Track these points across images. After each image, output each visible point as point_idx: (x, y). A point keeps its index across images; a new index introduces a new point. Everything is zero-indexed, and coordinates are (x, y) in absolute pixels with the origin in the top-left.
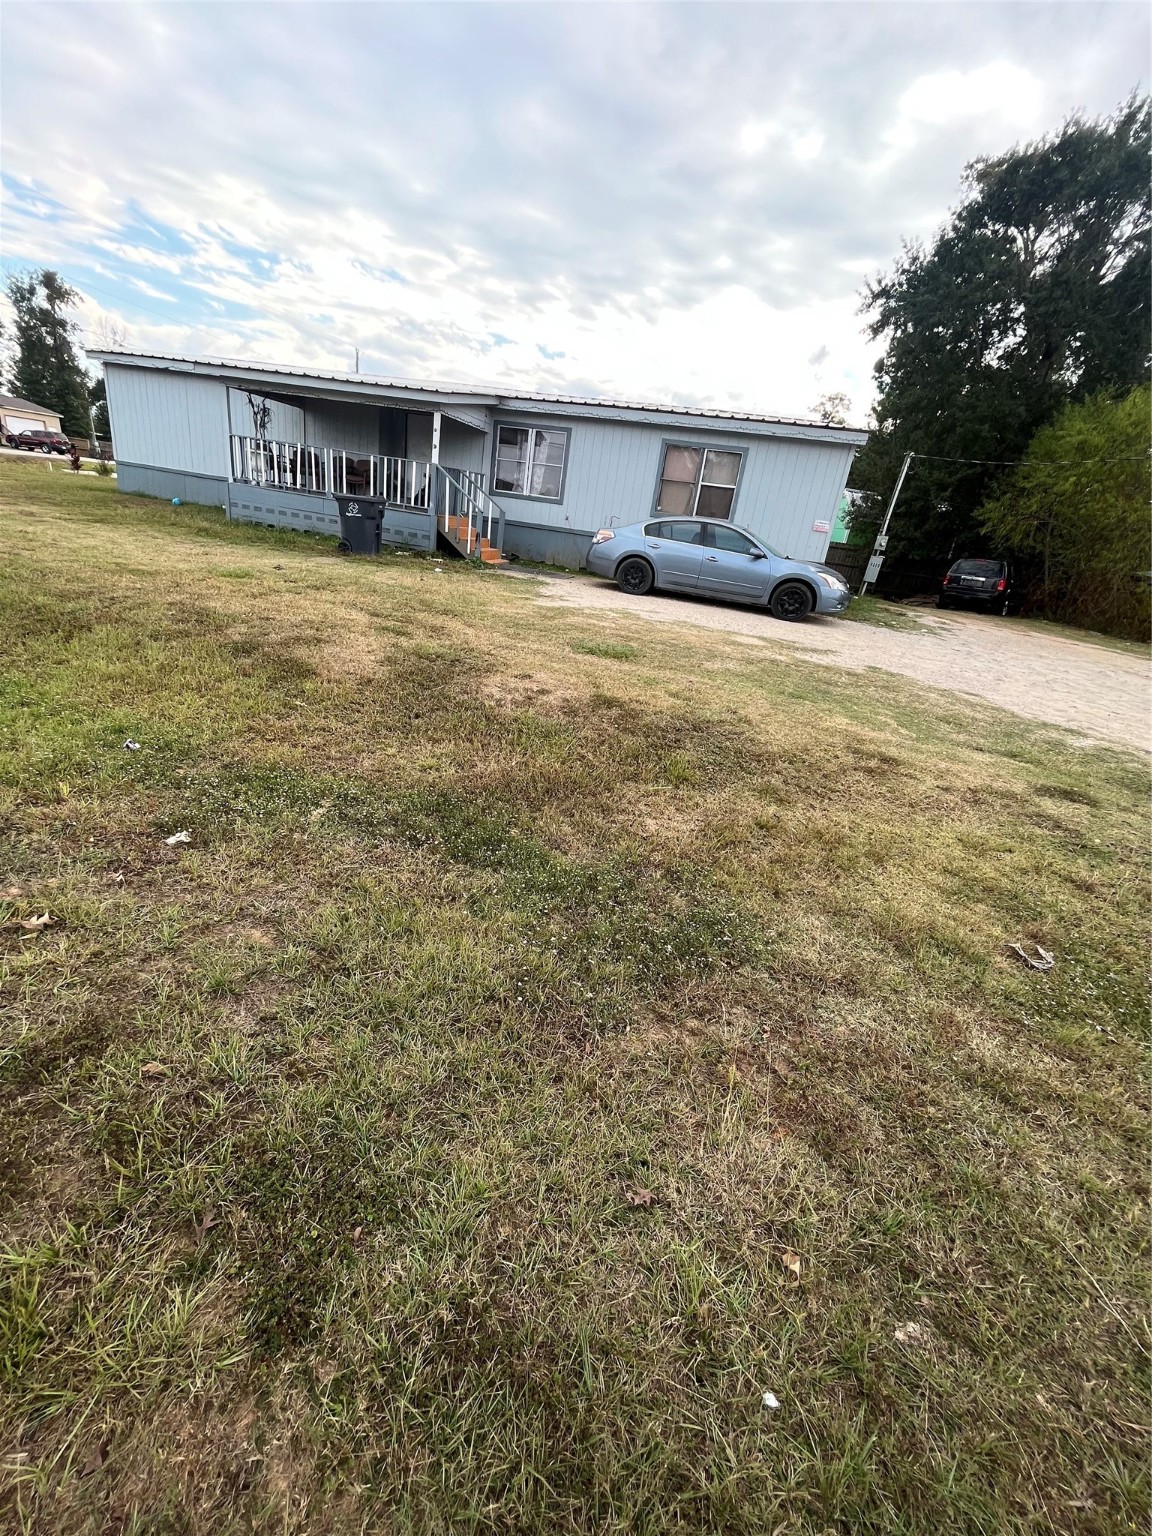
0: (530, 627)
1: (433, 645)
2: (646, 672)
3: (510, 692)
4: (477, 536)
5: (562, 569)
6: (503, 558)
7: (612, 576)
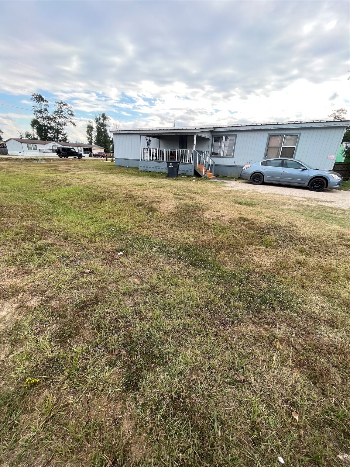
0: (220, 196)
1: (190, 203)
2: (258, 209)
3: (212, 216)
4: (206, 170)
5: (233, 178)
6: (214, 176)
7: (249, 179)
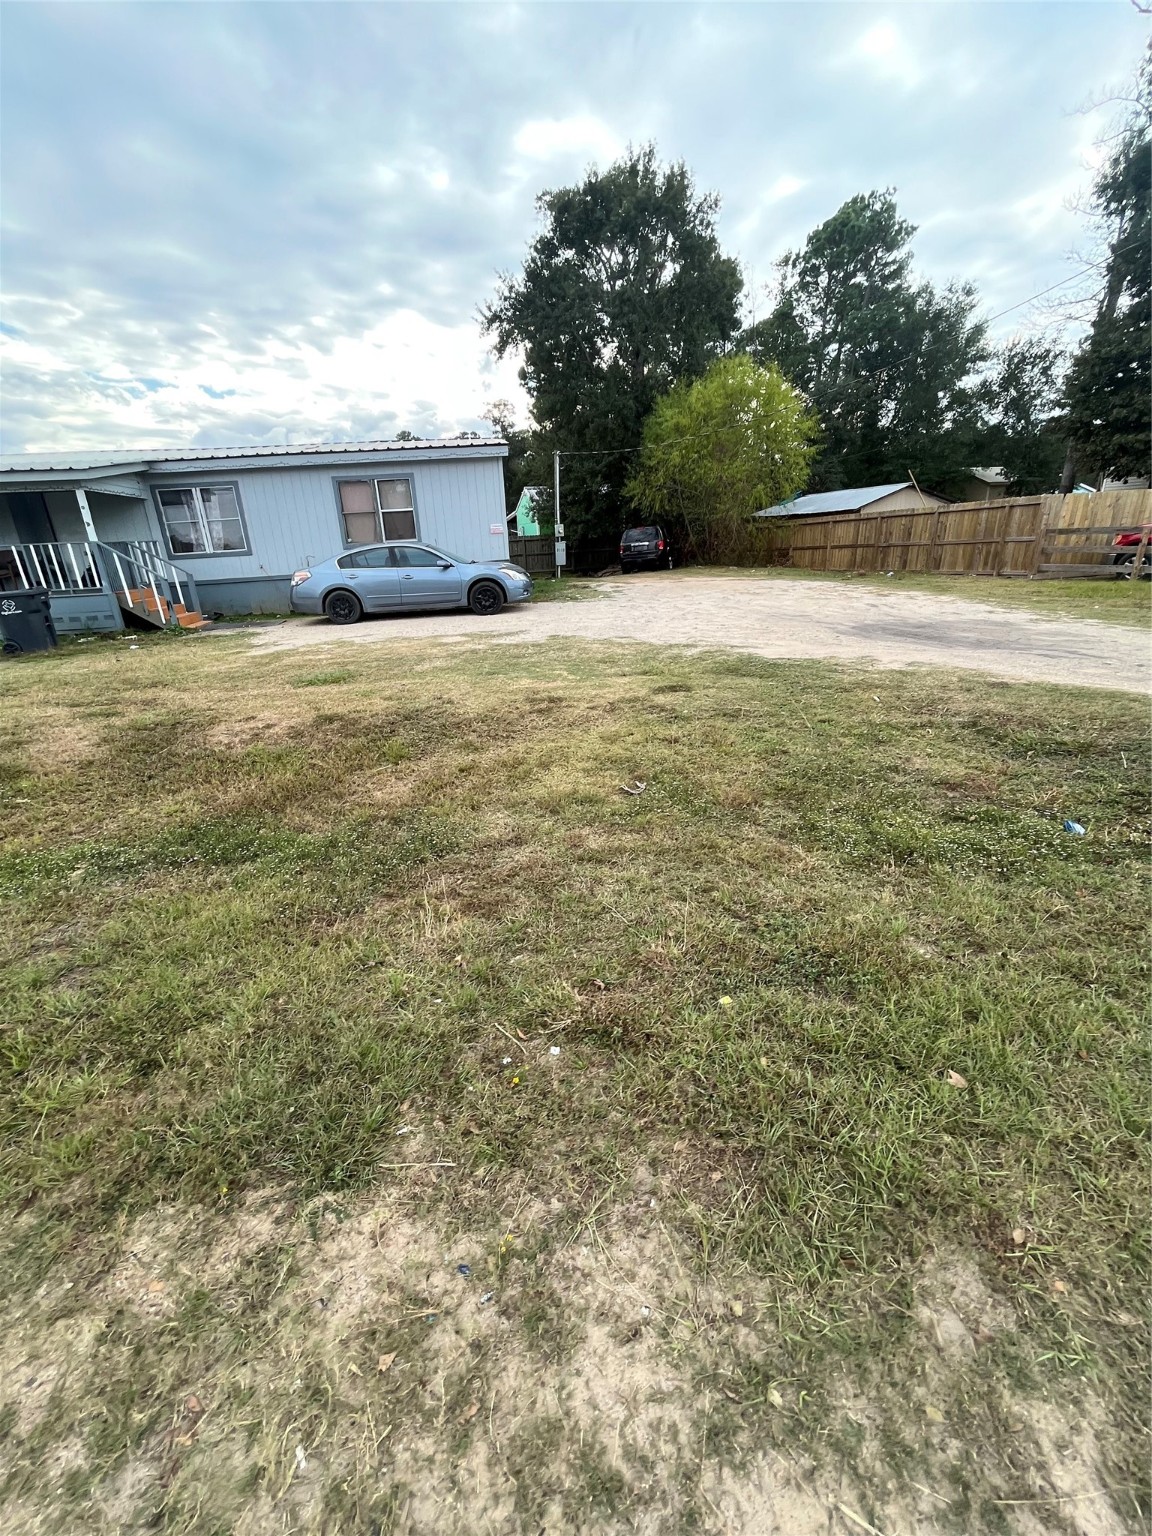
1: (149, 717)
2: (363, 687)
3: (237, 735)
4: (168, 604)
5: (273, 616)
6: (205, 619)
7: (320, 609)
